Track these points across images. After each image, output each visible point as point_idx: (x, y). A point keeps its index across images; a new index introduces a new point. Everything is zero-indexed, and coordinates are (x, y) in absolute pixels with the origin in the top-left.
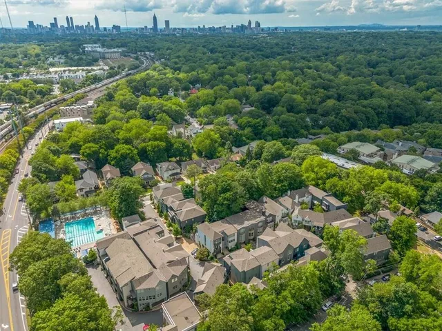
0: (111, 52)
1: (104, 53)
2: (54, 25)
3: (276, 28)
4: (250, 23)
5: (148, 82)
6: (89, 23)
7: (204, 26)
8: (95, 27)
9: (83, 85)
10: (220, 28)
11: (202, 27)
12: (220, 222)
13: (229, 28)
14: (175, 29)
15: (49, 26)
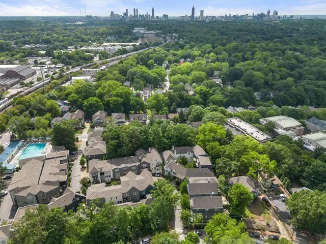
0: (149, 33)
1: (144, 34)
2: (126, 14)
3: (292, 16)
4: (269, 12)
5: (151, 55)
6: (148, 13)
7: (230, 14)
8: (151, 15)
9: (115, 55)
10: (243, 16)
11: (228, 15)
12: (106, 161)
13: (250, 16)
14: (207, 17)
15: (123, 15)
